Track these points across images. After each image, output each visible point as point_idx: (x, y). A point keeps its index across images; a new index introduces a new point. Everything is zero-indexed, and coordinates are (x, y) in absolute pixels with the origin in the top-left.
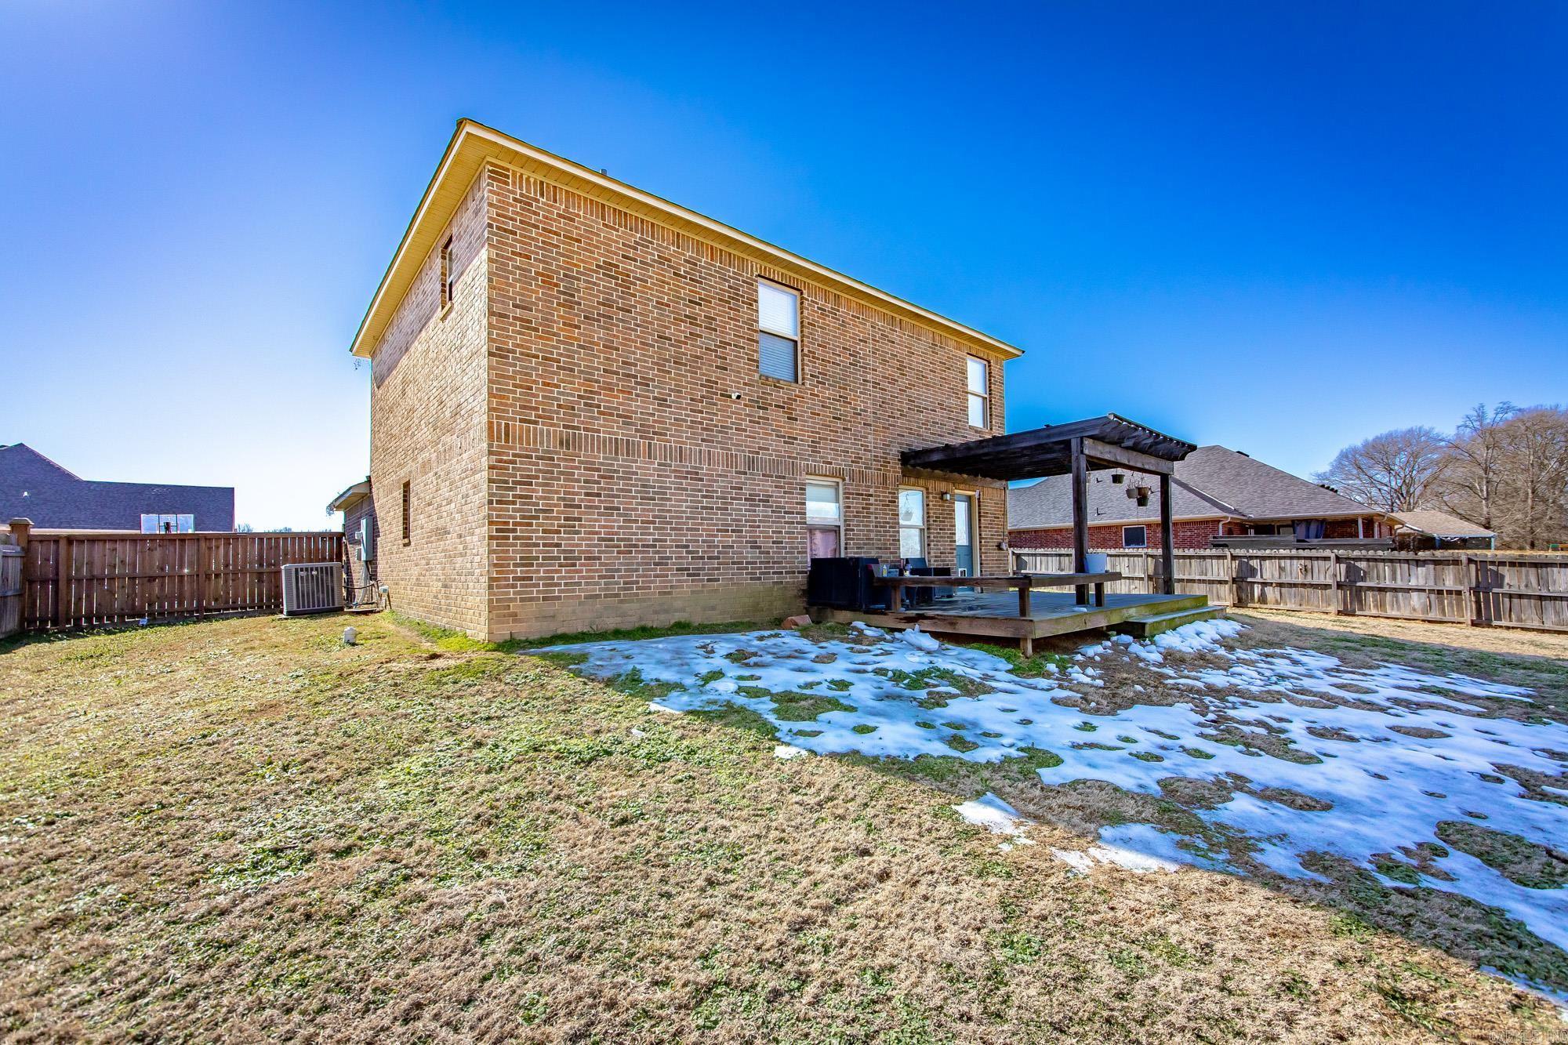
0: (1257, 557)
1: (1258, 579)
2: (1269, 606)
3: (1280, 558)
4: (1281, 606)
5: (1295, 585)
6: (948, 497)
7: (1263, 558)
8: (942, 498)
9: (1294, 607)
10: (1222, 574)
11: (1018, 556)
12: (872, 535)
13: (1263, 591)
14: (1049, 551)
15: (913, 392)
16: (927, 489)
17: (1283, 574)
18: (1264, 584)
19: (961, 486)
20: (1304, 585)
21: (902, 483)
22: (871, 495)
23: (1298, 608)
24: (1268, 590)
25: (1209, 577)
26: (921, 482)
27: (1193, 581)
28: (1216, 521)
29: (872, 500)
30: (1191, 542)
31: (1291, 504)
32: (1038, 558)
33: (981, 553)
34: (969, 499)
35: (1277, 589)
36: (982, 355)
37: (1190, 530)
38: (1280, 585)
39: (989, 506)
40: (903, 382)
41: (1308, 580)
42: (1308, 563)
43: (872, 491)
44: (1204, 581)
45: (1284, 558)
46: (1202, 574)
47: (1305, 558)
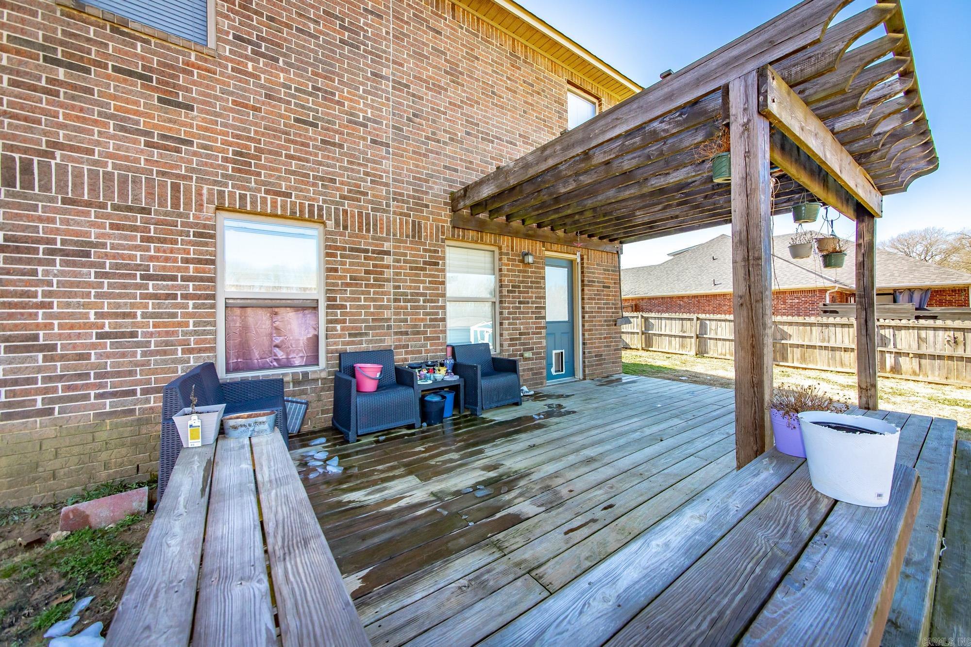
0: (889, 327)
1: (891, 347)
2: (903, 376)
3: (919, 328)
4: (920, 378)
5: (940, 357)
6: (530, 259)
7: (899, 328)
8: (523, 261)
9: (937, 380)
10: (846, 340)
11: (646, 319)
12: (387, 314)
13: (897, 362)
14: (673, 315)
15: (476, 112)
16: (500, 248)
17: (923, 346)
18: (898, 354)
19: (555, 247)
20: (951, 358)
21: (453, 238)
22: (388, 253)
23: (944, 381)
24: (902, 360)
25: (832, 344)
26: (488, 238)
27: (814, 347)
28: (823, 291)
29: (388, 260)
30: (798, 309)
31: (892, 275)
32: (663, 322)
33: (584, 330)
34: (571, 264)
35: (915, 361)
36: (589, 88)
37: (798, 298)
38: (920, 356)
39: (596, 273)
40: (455, 94)
41: (960, 352)
42: (959, 335)
43: (387, 246)
44: (826, 348)
45: (926, 328)
46: (823, 340)
47: (955, 329)
